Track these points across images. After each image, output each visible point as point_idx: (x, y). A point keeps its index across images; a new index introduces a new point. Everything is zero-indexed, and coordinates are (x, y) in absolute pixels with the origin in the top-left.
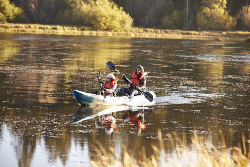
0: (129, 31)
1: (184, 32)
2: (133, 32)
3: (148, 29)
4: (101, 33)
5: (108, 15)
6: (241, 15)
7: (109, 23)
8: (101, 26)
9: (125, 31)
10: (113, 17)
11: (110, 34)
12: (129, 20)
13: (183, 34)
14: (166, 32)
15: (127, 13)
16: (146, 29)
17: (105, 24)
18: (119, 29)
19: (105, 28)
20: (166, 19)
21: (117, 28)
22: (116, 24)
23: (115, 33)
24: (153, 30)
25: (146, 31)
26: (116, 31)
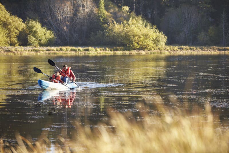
0: (163, 49)
1: (221, 48)
2: (168, 50)
3: (183, 47)
4: (134, 52)
5: (141, 35)
7: (142, 42)
8: (134, 46)
9: (159, 49)
10: (146, 36)
11: (144, 52)
12: (163, 39)
13: (219, 50)
14: (202, 49)
15: (160, 32)
16: (180, 47)
17: (138, 43)
18: (153, 47)
19: (138, 47)
20: (202, 36)
21: (151, 47)
22: (150, 42)
23: (149, 52)
24: (188, 47)
25: (180, 49)
26: (150, 50)
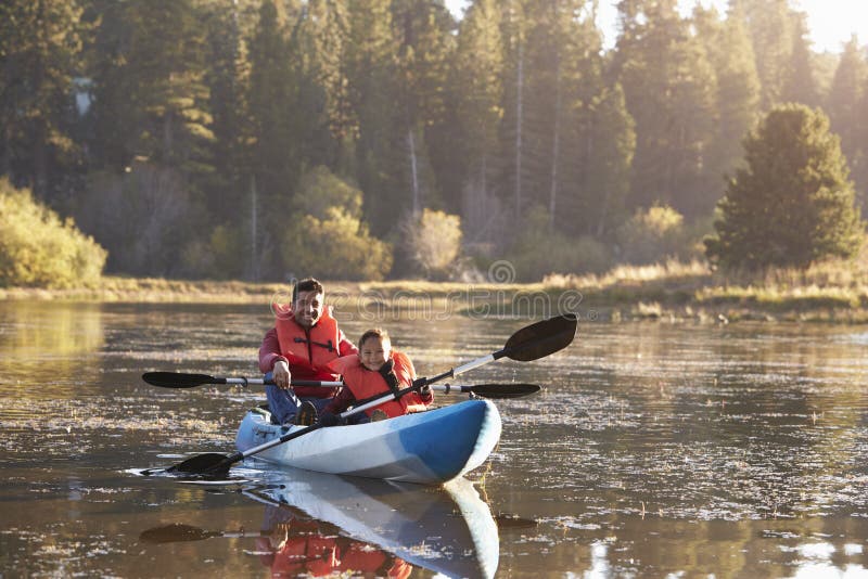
0: (95, 286)
1: (252, 287)
2: (111, 289)
3: (149, 281)
4: (19, 293)
5: (38, 243)
6: (403, 236)
7: (41, 266)
8: (16, 275)
9: (86, 286)
10: (52, 248)
11: (46, 295)
12: (96, 257)
13: (249, 292)
14: (203, 288)
15: (87, 236)
16: (143, 281)
17: (28, 268)
18: (69, 281)
19: (31, 278)
20: (194, 252)
21: (64, 280)
22: (61, 267)
23: (60, 293)
24: (163, 282)
25: (145, 286)
26: (62, 287)
